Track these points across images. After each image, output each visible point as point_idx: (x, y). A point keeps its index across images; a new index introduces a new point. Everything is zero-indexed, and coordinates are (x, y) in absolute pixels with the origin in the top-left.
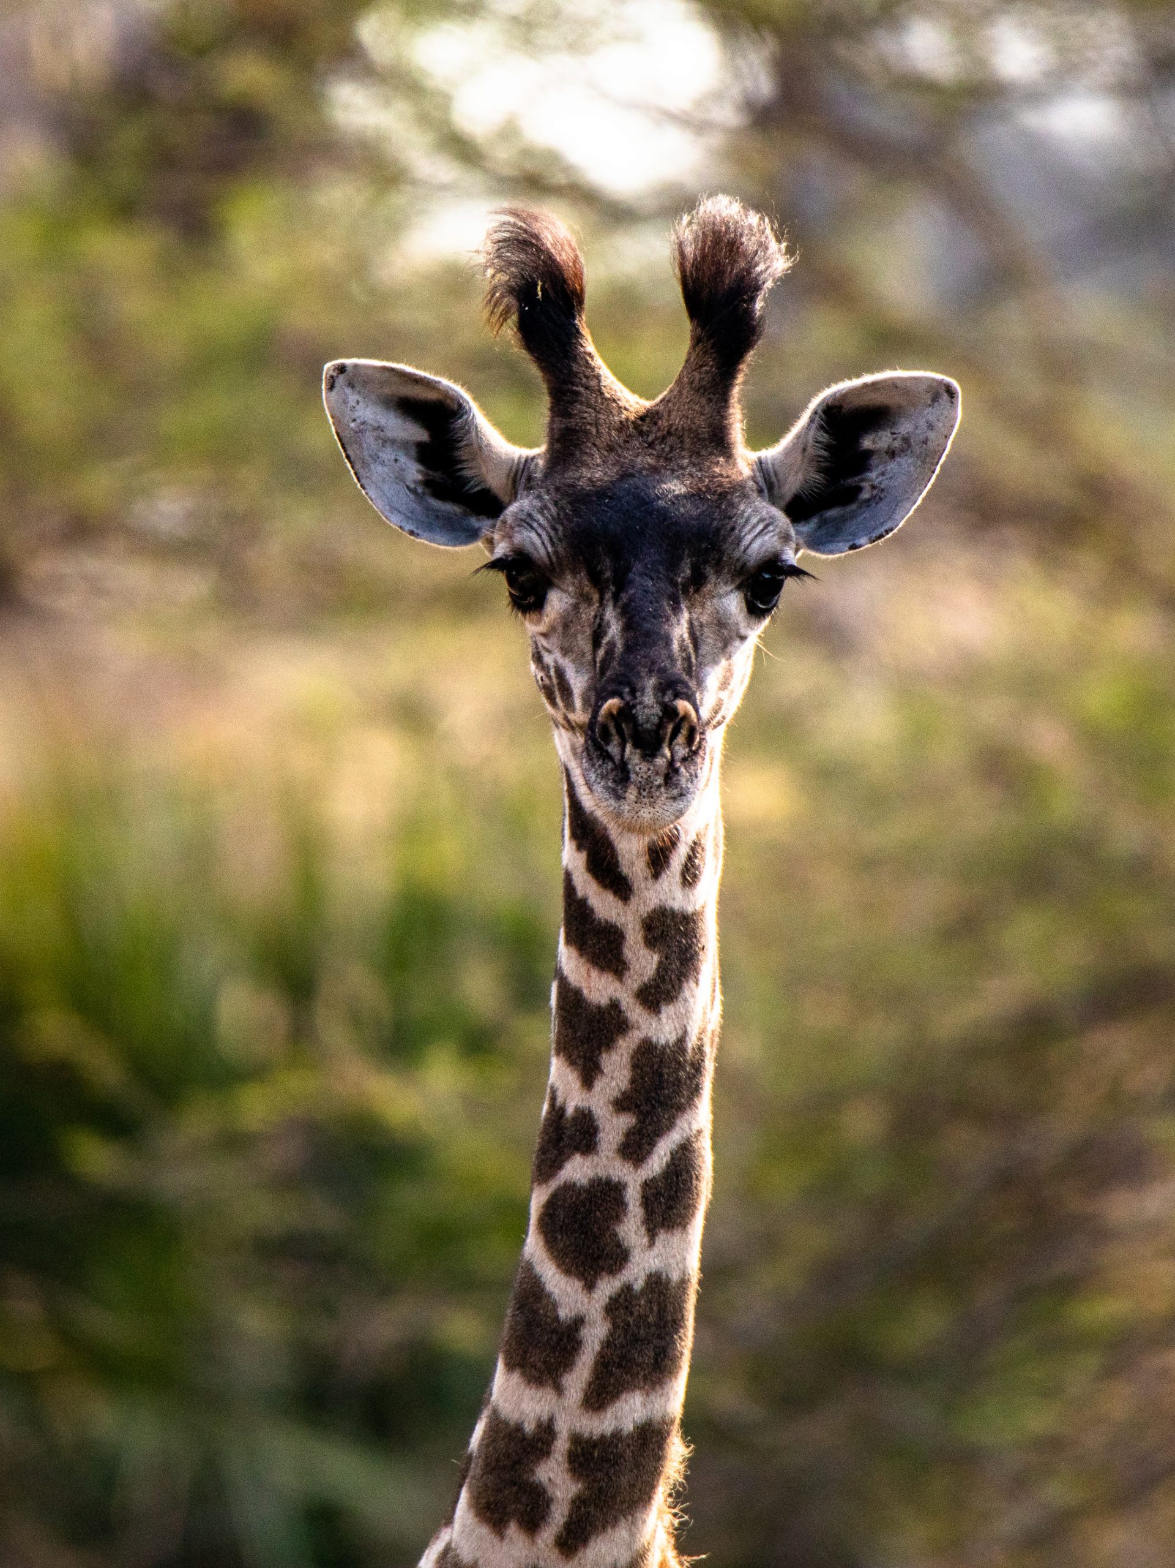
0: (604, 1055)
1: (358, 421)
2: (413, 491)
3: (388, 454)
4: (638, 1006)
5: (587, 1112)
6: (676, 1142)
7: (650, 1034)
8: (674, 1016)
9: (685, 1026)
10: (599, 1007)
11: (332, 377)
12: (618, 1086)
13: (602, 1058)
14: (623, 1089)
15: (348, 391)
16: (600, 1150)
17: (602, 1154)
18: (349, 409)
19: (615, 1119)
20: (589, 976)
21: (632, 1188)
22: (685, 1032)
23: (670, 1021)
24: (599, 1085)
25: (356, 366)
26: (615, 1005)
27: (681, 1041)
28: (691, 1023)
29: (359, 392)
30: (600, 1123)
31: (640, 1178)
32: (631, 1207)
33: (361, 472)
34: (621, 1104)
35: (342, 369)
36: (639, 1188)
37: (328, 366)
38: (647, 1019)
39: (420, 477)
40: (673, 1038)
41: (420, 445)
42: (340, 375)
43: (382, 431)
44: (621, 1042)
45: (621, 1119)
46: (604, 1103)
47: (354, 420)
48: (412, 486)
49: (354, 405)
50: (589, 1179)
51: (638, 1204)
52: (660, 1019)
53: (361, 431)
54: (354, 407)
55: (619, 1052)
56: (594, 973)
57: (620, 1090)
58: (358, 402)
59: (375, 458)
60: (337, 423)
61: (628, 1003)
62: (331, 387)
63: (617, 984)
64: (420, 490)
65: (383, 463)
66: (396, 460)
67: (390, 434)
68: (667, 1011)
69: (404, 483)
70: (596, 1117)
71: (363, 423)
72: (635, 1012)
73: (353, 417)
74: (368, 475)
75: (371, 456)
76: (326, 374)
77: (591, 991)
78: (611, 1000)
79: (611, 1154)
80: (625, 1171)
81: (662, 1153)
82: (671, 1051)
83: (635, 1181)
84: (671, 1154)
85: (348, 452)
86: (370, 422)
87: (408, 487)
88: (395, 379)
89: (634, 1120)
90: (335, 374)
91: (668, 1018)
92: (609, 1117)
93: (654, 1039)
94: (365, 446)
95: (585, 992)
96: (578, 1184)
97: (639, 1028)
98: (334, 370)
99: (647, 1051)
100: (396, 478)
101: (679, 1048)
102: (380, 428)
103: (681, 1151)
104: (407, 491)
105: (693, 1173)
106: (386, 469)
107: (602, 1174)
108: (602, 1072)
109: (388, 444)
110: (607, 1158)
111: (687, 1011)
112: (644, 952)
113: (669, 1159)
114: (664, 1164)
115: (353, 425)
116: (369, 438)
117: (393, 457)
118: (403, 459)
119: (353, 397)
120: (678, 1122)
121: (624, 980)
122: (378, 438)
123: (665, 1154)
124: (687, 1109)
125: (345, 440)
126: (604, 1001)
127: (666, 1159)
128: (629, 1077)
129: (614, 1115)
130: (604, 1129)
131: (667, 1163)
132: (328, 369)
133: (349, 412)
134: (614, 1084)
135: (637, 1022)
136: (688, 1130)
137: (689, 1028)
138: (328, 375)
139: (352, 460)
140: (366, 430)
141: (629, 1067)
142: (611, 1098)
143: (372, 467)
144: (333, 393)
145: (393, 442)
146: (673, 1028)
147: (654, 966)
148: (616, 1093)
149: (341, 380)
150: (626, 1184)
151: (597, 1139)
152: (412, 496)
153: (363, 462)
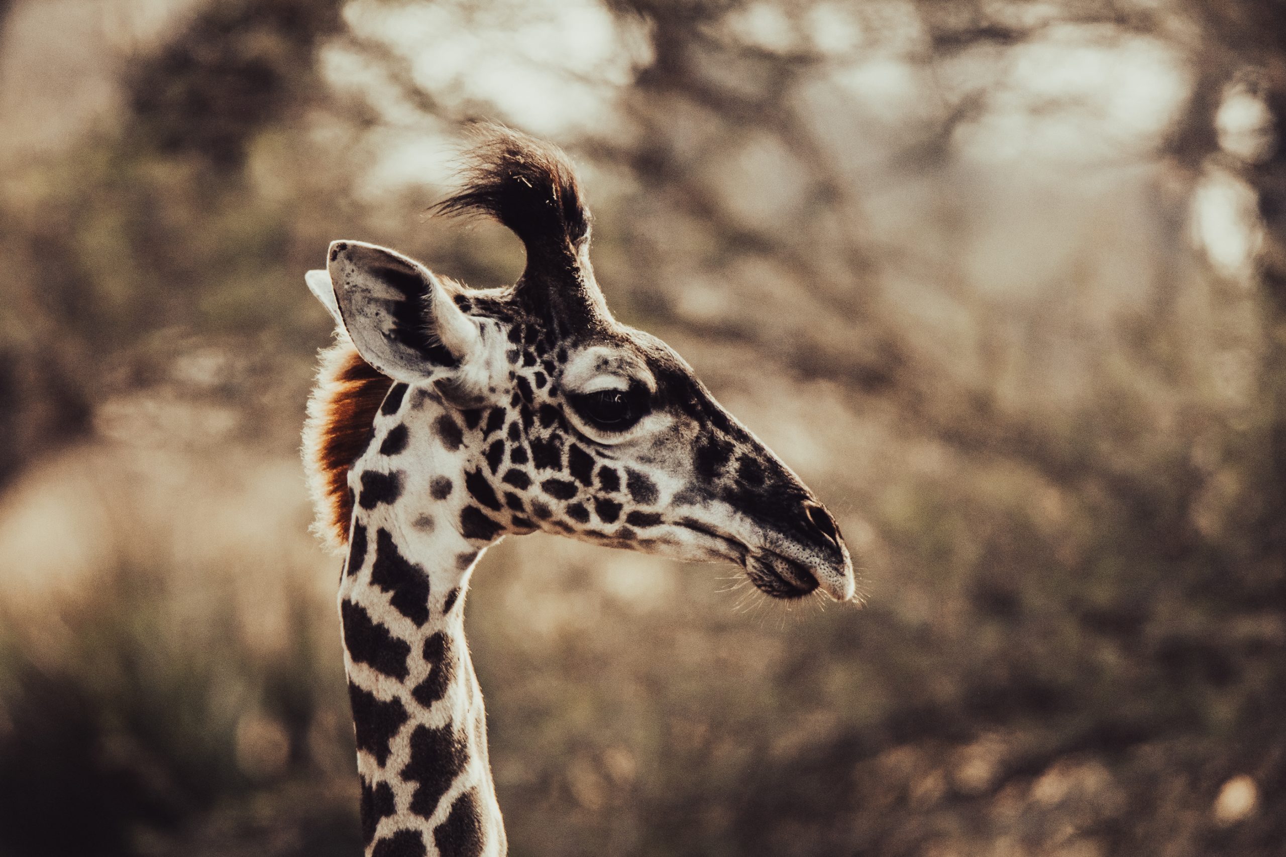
0: (390, 740)
1: (351, 284)
2: (387, 336)
3: (372, 309)
4: (413, 701)
5: (384, 783)
6: (455, 797)
7: (423, 722)
8: (442, 709)
9: (451, 716)
10: (385, 703)
11: (335, 251)
12: (403, 761)
13: (389, 741)
14: (407, 763)
15: (347, 262)
16: (397, 811)
17: (399, 812)
18: (345, 275)
19: (404, 785)
20: (377, 680)
21: (426, 834)
22: (451, 719)
23: (439, 712)
24: (389, 762)
25: (354, 246)
26: (396, 701)
27: (448, 726)
28: (455, 712)
29: (355, 264)
30: (394, 790)
31: (431, 825)
32: (428, 848)
33: (348, 320)
34: (406, 774)
35: (343, 247)
36: (431, 834)
37: (334, 244)
38: (421, 711)
39: (393, 327)
40: (441, 725)
41: (397, 303)
42: (341, 251)
43: (369, 292)
44: (402, 728)
45: (408, 785)
46: (395, 774)
47: (348, 283)
48: (387, 333)
49: (350, 272)
50: (394, 833)
51: (433, 845)
52: (430, 711)
53: (352, 292)
54: (349, 274)
55: (401, 736)
56: (382, 677)
57: (405, 764)
58: (353, 271)
59: (361, 311)
60: (335, 284)
61: (406, 699)
62: (334, 258)
63: (399, 685)
64: (393, 336)
65: (366, 316)
66: (377, 314)
67: (375, 295)
68: (435, 705)
69: (381, 331)
70: (390, 786)
71: (355, 286)
72: (410, 705)
73: (348, 281)
74: (353, 323)
75: (357, 310)
76: (332, 248)
77: (378, 692)
78: (394, 697)
79: (405, 812)
80: (418, 822)
81: (445, 806)
82: (441, 734)
83: (428, 829)
84: (452, 806)
85: (341, 305)
86: (360, 285)
87: (384, 334)
88: (383, 258)
89: (418, 785)
90: (337, 250)
91: (437, 709)
92: (399, 785)
93: (427, 726)
94: (353, 301)
95: (375, 693)
96: (387, 838)
97: (415, 717)
98: (337, 247)
99: (422, 736)
100: (375, 327)
101: (447, 731)
102: (368, 290)
103: (460, 803)
104: (382, 337)
105: (473, 817)
106: (368, 320)
107: (402, 827)
108: (390, 752)
109: (372, 302)
110: (404, 815)
111: (452, 705)
112: (422, 662)
113: (451, 810)
114: (448, 813)
115: (346, 287)
116: (358, 297)
117: (375, 312)
118: (383, 313)
119: (349, 267)
120: (454, 783)
121: (404, 682)
122: (364, 298)
123: (448, 807)
124: (459, 773)
125: (340, 296)
126: (388, 698)
127: (449, 810)
128: (410, 754)
129: (403, 782)
130: (397, 794)
131: (450, 813)
132: (333, 246)
133: (345, 278)
134: (399, 760)
135: (413, 713)
136: (462, 788)
137: (454, 717)
138: (333, 250)
139: (343, 310)
140: (356, 292)
141: (409, 746)
142: (399, 771)
143: (357, 318)
144: (335, 262)
145: (377, 300)
146: (441, 718)
147: (428, 672)
148: (402, 766)
149: (341, 255)
150: (421, 831)
151: (394, 802)
152: (385, 341)
153: (351, 313)
